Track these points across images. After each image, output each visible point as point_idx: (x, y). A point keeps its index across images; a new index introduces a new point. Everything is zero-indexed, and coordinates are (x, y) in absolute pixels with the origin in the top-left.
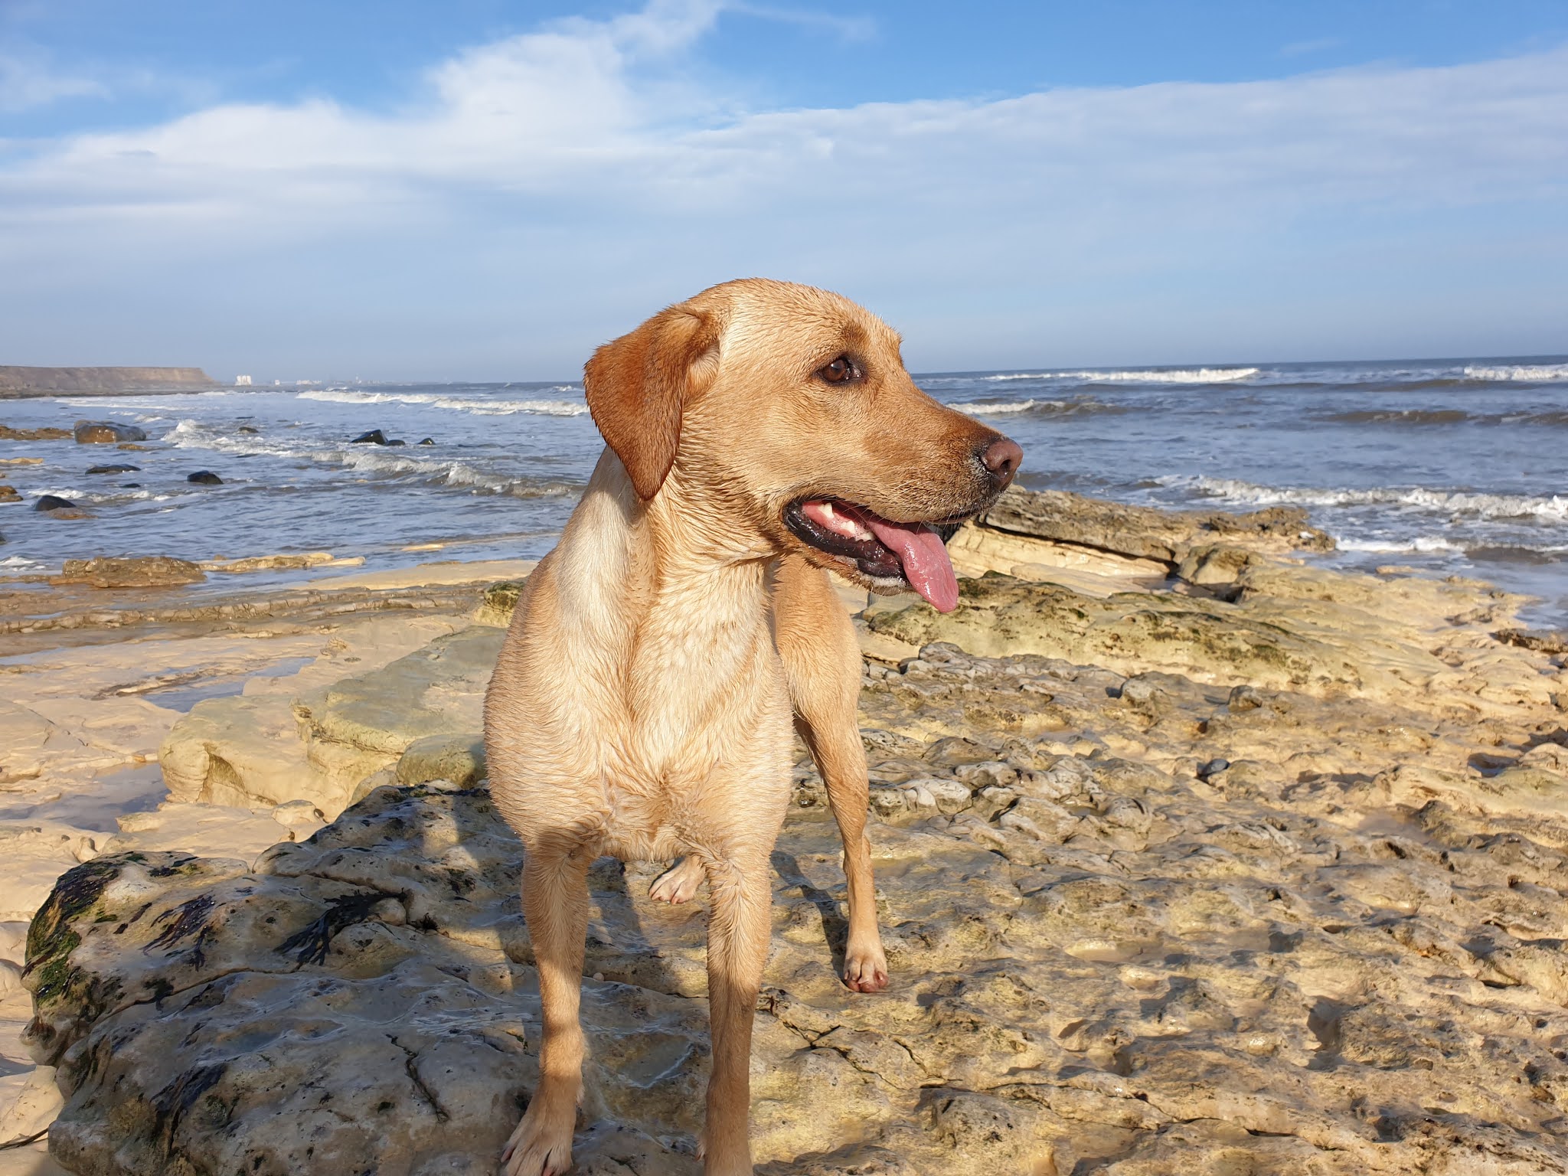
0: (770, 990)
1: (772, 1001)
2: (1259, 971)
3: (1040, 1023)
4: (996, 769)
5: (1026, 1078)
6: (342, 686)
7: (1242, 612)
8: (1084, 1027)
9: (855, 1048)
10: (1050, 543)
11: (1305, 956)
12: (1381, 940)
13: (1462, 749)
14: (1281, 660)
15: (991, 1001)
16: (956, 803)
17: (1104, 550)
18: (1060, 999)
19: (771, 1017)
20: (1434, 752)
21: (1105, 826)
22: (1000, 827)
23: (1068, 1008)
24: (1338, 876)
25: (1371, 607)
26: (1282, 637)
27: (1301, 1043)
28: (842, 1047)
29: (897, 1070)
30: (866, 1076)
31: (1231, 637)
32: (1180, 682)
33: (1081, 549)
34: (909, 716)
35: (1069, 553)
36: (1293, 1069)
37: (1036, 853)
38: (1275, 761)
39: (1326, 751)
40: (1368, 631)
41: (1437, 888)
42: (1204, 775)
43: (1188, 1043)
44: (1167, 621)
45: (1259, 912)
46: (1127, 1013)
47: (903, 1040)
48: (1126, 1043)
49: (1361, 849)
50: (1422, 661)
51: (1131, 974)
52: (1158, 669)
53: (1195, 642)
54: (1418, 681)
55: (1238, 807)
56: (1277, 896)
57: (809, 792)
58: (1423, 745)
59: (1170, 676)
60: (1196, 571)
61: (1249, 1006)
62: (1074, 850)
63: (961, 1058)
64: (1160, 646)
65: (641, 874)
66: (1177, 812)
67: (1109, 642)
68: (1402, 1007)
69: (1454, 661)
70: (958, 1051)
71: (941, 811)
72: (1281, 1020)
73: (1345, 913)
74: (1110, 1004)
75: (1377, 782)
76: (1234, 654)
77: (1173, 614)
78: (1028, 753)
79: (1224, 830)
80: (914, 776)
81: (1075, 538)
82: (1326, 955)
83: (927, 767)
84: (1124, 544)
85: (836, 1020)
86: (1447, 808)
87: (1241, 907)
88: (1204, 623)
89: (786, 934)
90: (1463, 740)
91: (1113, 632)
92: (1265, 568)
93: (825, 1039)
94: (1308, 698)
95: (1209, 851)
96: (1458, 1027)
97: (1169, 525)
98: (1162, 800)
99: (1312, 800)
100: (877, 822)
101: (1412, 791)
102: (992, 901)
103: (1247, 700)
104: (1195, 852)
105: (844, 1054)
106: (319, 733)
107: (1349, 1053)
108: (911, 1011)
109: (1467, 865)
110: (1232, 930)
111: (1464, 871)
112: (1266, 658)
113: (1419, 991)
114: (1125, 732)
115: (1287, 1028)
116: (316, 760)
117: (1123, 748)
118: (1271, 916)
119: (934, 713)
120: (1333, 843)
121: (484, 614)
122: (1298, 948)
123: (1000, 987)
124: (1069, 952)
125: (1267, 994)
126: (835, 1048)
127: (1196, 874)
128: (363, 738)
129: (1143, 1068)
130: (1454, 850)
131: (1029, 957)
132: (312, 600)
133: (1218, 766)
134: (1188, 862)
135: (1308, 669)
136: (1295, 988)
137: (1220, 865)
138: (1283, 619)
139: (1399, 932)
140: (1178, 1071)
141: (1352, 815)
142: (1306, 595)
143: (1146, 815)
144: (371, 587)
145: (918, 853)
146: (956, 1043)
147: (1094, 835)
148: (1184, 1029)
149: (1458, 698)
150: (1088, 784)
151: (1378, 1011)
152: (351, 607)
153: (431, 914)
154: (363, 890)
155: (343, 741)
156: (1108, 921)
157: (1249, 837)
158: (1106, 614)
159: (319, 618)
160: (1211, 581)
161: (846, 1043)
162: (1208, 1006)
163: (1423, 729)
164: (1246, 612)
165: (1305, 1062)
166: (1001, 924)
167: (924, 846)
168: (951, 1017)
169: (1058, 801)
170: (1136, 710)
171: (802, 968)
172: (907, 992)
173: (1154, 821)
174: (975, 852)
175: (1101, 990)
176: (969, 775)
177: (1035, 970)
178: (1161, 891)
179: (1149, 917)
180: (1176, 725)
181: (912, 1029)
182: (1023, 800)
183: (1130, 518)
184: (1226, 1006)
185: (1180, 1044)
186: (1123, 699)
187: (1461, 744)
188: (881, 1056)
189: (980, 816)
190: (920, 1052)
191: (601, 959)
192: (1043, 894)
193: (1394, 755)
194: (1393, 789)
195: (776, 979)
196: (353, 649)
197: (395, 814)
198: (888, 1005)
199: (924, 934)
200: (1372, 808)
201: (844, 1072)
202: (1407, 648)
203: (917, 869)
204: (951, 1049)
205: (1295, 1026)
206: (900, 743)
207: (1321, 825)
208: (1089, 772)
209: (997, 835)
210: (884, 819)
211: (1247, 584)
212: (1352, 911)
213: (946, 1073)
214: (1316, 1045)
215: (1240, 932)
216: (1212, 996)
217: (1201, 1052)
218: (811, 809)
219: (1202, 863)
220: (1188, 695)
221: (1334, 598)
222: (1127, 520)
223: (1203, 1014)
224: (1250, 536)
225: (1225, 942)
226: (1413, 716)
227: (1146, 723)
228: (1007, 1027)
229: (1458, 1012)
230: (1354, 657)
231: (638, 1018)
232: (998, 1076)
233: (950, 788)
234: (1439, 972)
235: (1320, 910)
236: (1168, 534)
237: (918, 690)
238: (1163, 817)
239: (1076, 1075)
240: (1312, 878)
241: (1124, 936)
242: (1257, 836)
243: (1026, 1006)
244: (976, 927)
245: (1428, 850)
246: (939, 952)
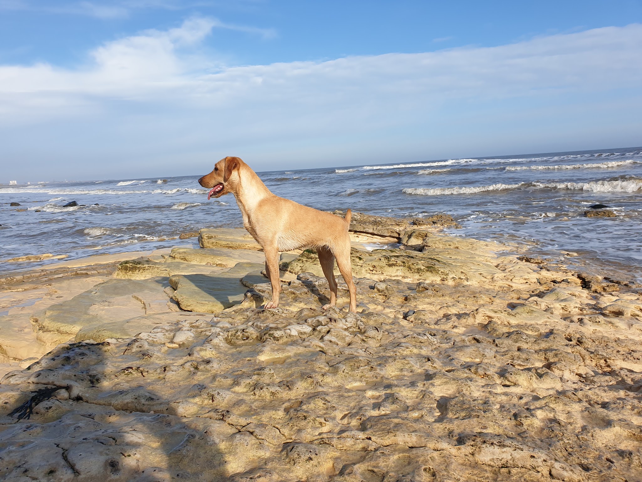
0: (223, 411)
1: (223, 415)
2: (419, 388)
3: (333, 415)
4: (322, 319)
5: (325, 436)
6: (52, 308)
7: (422, 254)
8: (350, 415)
9: (256, 430)
10: (353, 233)
11: (437, 382)
12: (466, 373)
13: (505, 301)
14: (437, 272)
15: (313, 408)
16: (306, 334)
17: (373, 234)
18: (341, 405)
19: (222, 422)
20: (494, 303)
21: (364, 338)
22: (323, 341)
23: (344, 408)
24: (453, 351)
25: (473, 250)
26: (437, 263)
27: (433, 414)
28: (251, 430)
29: (274, 438)
30: (261, 441)
31: (417, 264)
32: (398, 282)
33: (364, 234)
34: (291, 302)
35: (360, 236)
36: (427, 422)
37: (337, 350)
38: (434, 311)
39: (453, 305)
40: (471, 259)
41: (489, 352)
42: (405, 317)
43: (388, 417)
44: (393, 259)
45: (421, 366)
46: (366, 408)
47: (277, 426)
48: (365, 419)
49: (464, 341)
50: (491, 269)
51: (369, 393)
52: (390, 278)
53: (404, 267)
54: (489, 277)
55: (417, 328)
56: (429, 360)
57: (246, 334)
58: (490, 301)
59: (394, 280)
60: (408, 240)
61: (414, 402)
62: (351, 348)
63: (299, 431)
64: (390, 269)
65: (173, 371)
66: (393, 331)
67: (372, 269)
68: (471, 397)
69: (504, 269)
70: (298, 428)
71: (300, 337)
72: (426, 406)
73: (454, 364)
74: (361, 405)
75: (471, 315)
76: (419, 271)
77: (395, 256)
78: (336, 312)
79: (410, 336)
80: (290, 324)
81: (361, 230)
82: (445, 380)
83: (295, 321)
84: (381, 232)
85: (249, 420)
86: (495, 323)
87: (414, 365)
88: (407, 259)
89: (232, 390)
90: (506, 298)
91: (373, 264)
92: (433, 238)
93: (244, 428)
94: (448, 286)
95: (403, 345)
96: (491, 402)
97: (398, 224)
98: (388, 327)
99: (446, 324)
100: (273, 343)
101: (484, 318)
102: (317, 370)
103: (423, 288)
104: (398, 345)
105: (252, 433)
106: (42, 328)
107: (450, 415)
108: (281, 414)
109: (502, 344)
110: (411, 374)
111: (501, 346)
112: (431, 271)
113: (479, 391)
114: (376, 302)
115: (428, 409)
116: (40, 340)
117: (375, 309)
118: (426, 368)
119: (301, 300)
120: (453, 339)
121: (118, 274)
122: (434, 378)
123: (317, 402)
124: (347, 387)
125: (421, 397)
126: (248, 431)
127: (398, 354)
128: (61, 329)
129: (370, 428)
130: (498, 338)
131: (330, 390)
132: (43, 274)
133: (411, 313)
134: (395, 349)
135: (447, 275)
136: (432, 393)
137: (407, 350)
138: (438, 256)
139: (473, 369)
140: (383, 427)
141: (461, 328)
142: (448, 247)
143: (380, 332)
144: (69, 267)
145: (289, 354)
146: (298, 425)
147: (360, 342)
148: (388, 412)
149: (504, 282)
150: (359, 322)
151: (461, 399)
152: (61, 276)
153: (80, 394)
154: (49, 387)
155: (53, 331)
156: (362, 374)
157: (419, 338)
158: (370, 258)
159: (46, 281)
160: (413, 244)
161: (253, 429)
162: (398, 403)
163: (490, 295)
164: (424, 254)
165: (433, 420)
166: (320, 378)
167: (292, 351)
168: (296, 415)
169: (346, 329)
170: (380, 294)
171: (237, 402)
172: (280, 407)
173: (383, 335)
174: (312, 352)
175: (357, 400)
176: (311, 322)
177: (332, 395)
178: (383, 361)
179: (378, 371)
180: (396, 299)
181: (281, 421)
182: (332, 330)
183: (383, 222)
184: (405, 402)
185: (385, 417)
186: (376, 290)
187: (504, 300)
188: (267, 433)
189: (316, 338)
190: (283, 430)
191: (153, 405)
192: (337, 365)
193: (479, 305)
194: (476, 317)
195: (226, 407)
196: (60, 293)
197: (67, 355)
198: (272, 413)
199: (288, 384)
200: (469, 325)
201: (252, 440)
202: (485, 264)
203: (289, 360)
204: (296, 428)
205: (431, 407)
206: (285, 312)
207: (448, 333)
208: (360, 318)
209: (321, 344)
210: (277, 342)
211: (426, 244)
212: (457, 364)
213: (293, 437)
214: (439, 414)
215: (414, 375)
216: (400, 399)
217: (392, 420)
218: (247, 341)
219: (400, 350)
220: (401, 287)
221: (459, 248)
222: (381, 222)
223: (396, 406)
224: (429, 226)
225: (408, 379)
226: (488, 290)
227: (384, 299)
228: (318, 417)
229: (492, 397)
230: (465, 269)
231: (167, 427)
232: (314, 436)
233: (303, 327)
234: (487, 383)
235: (445, 364)
236: (397, 227)
237: (295, 291)
238: (387, 333)
239: (344, 433)
240: (443, 353)
241: (368, 379)
242: (422, 338)
243: (327, 409)
244: (310, 380)
245: (488, 339)
246: (294, 391)
